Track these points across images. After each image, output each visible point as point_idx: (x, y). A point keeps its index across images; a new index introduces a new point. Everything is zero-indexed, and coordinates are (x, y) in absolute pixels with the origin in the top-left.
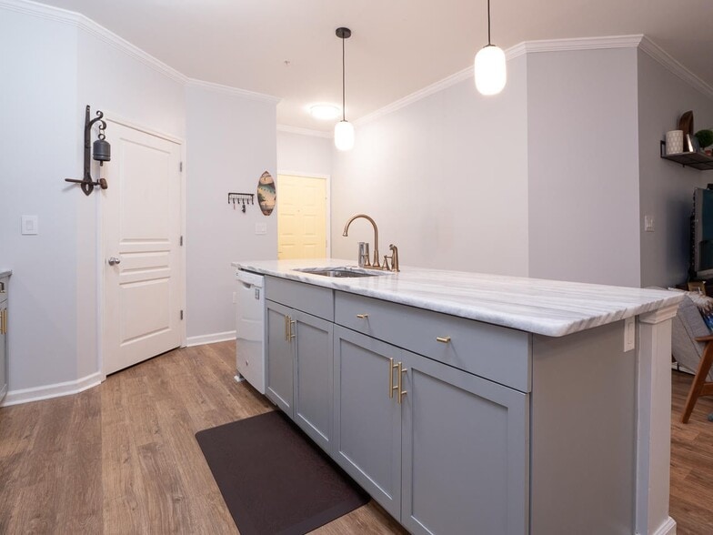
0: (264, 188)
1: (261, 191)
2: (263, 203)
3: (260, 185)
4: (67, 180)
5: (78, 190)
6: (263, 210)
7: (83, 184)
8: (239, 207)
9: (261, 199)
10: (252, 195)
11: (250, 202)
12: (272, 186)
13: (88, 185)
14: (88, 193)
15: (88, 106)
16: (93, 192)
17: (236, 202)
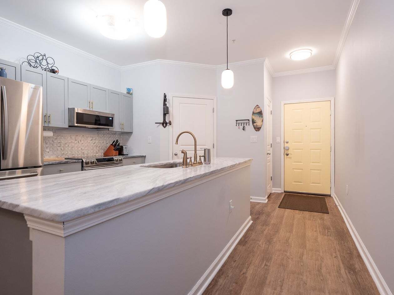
0: (255, 115)
1: (254, 117)
2: (255, 124)
3: (253, 113)
4: (156, 123)
5: (161, 126)
6: (255, 128)
7: (163, 124)
8: (242, 127)
9: (254, 122)
10: (249, 120)
11: (248, 124)
12: (260, 113)
13: (165, 124)
14: (165, 127)
15: (165, 93)
16: (167, 127)
17: (240, 124)
